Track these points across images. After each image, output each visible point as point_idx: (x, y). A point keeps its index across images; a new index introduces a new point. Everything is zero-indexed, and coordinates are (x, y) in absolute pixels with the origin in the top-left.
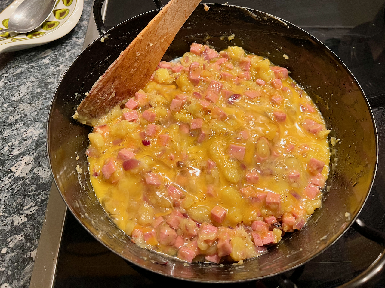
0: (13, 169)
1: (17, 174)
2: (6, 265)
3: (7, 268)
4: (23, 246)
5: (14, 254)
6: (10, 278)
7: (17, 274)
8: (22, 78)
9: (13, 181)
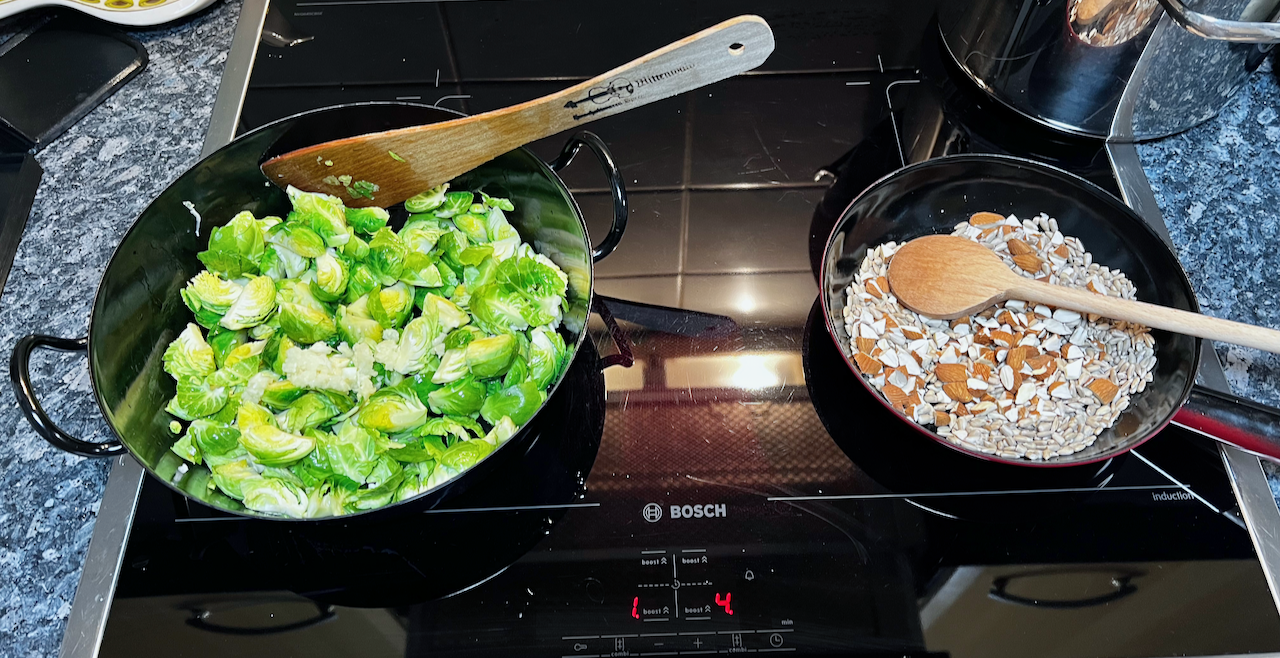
0: (66, 379)
1: (72, 387)
2: (52, 523)
3: (54, 528)
4: (80, 495)
5: (64, 508)
6: (58, 541)
7: (70, 536)
8: (86, 221)
9: (67, 397)
